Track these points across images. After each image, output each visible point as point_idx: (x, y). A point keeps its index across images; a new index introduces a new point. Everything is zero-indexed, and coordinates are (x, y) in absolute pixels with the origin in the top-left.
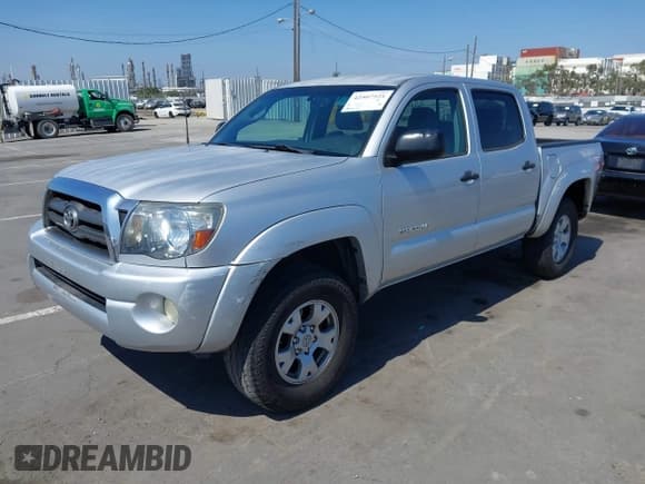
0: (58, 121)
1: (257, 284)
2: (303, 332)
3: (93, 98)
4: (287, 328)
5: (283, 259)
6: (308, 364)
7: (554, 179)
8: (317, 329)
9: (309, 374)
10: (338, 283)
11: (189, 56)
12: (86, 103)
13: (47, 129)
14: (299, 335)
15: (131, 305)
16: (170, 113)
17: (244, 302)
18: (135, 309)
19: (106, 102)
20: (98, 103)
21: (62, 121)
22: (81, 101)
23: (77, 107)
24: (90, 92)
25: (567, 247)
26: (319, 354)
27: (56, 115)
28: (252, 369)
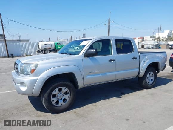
0: (50, 50)
1: (45, 81)
2: (60, 94)
3: (58, 45)
4: (54, 93)
5: (52, 76)
6: (61, 102)
7: (145, 62)
8: (64, 94)
9: (61, 104)
10: (69, 83)
11: (85, 34)
12: (56, 46)
13: (47, 52)
14: (59, 95)
15: (19, 85)
16: (77, 49)
17: (41, 85)
18: (20, 85)
19: (61, 46)
20: (59, 46)
21: (51, 50)
22: (55, 45)
23: (54, 47)
24: (57, 43)
25: (153, 81)
26: (64, 100)
27: (49, 49)
28: (44, 101)
